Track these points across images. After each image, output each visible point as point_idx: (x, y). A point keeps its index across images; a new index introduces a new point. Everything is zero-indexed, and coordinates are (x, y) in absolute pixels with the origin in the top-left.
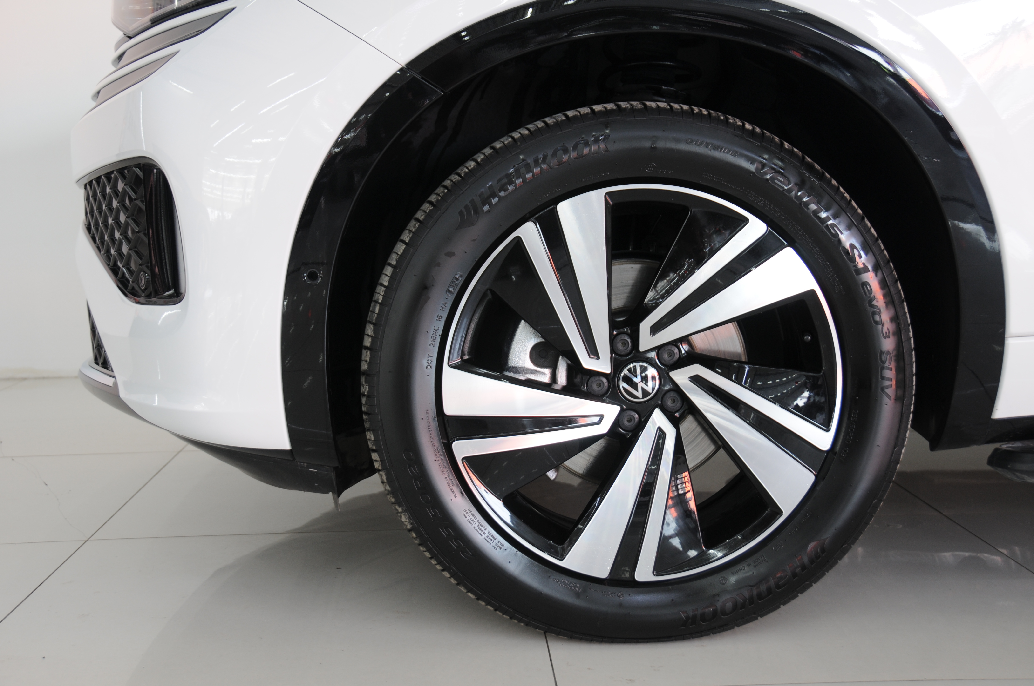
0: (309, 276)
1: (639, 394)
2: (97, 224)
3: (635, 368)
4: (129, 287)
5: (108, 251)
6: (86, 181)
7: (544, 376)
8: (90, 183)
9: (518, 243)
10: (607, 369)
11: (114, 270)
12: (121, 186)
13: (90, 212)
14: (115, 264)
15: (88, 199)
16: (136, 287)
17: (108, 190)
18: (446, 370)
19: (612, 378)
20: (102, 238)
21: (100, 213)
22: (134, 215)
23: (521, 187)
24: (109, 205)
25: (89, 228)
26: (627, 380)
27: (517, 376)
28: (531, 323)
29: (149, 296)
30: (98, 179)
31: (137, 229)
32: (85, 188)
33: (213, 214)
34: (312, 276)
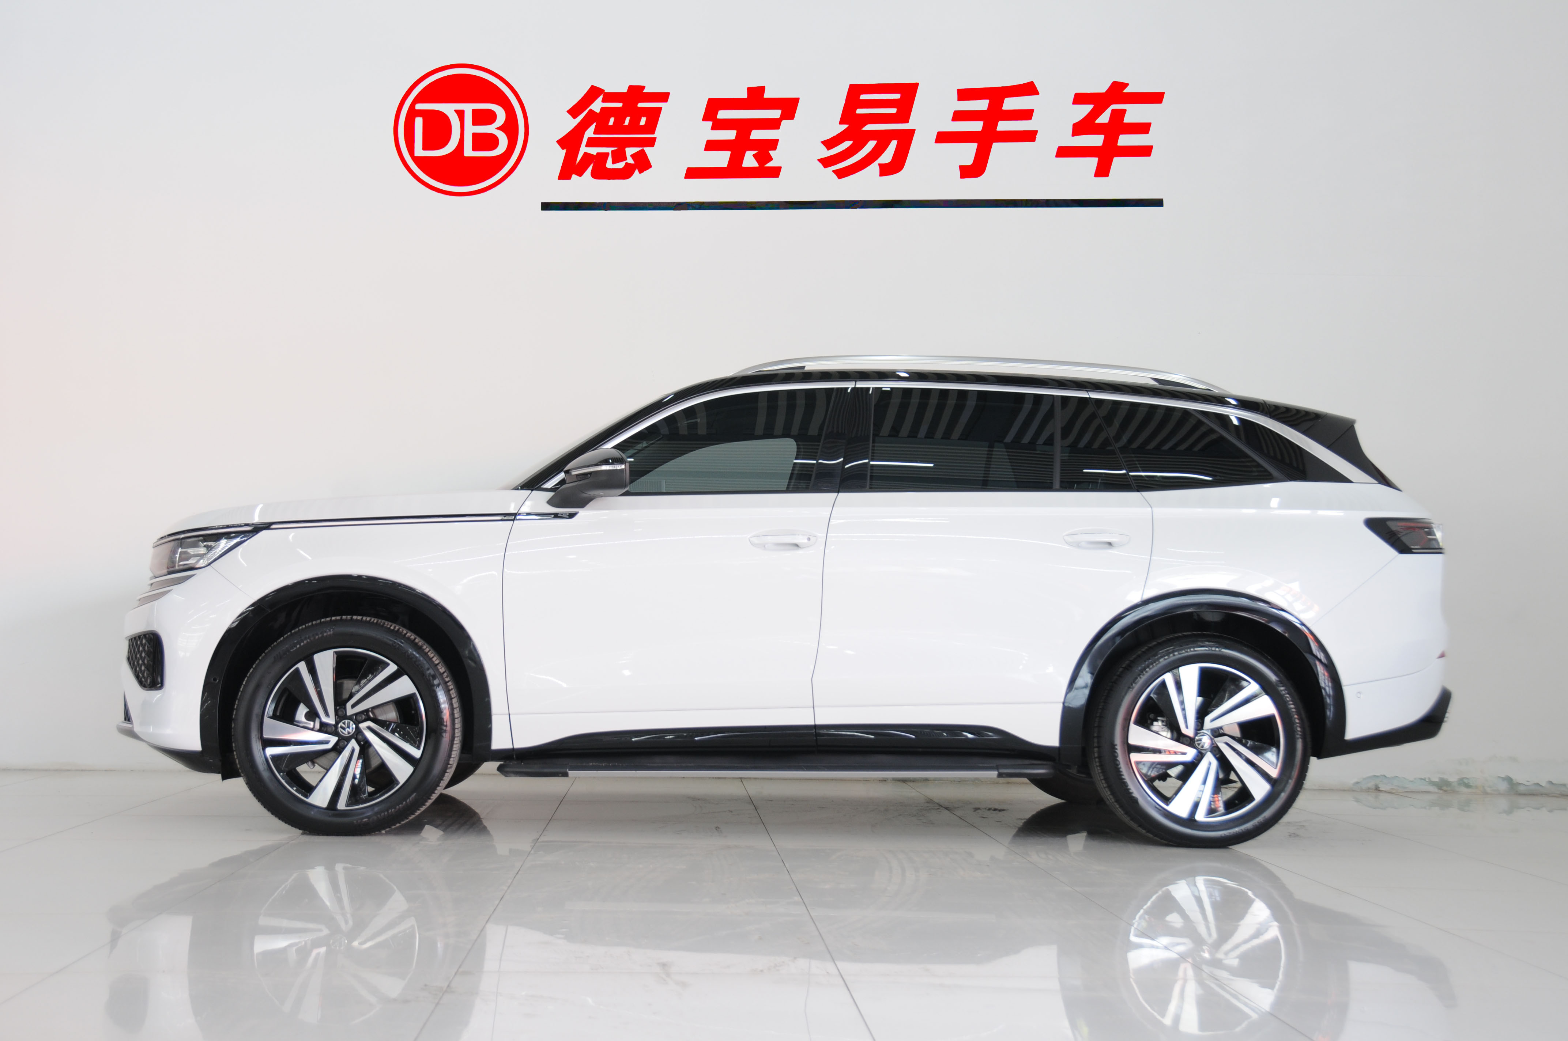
0: (213, 680)
1: (346, 733)
2: (132, 657)
3: (345, 722)
4: (143, 684)
5: (136, 669)
6: (129, 638)
7: (311, 724)
8: (132, 639)
9: (297, 670)
10: (333, 722)
11: (137, 677)
12: (144, 641)
13: (130, 652)
14: (138, 674)
15: (129, 646)
16: (146, 684)
17: (139, 643)
18: (266, 719)
19: (336, 726)
20: (134, 663)
21: (134, 652)
22: (148, 654)
23: (299, 648)
24: (136, 656)
25: (128, 659)
26: (342, 727)
27: (298, 724)
28: (304, 703)
29: (150, 687)
30: (135, 638)
31: (149, 659)
32: (129, 641)
33: (181, 654)
34: (215, 680)
